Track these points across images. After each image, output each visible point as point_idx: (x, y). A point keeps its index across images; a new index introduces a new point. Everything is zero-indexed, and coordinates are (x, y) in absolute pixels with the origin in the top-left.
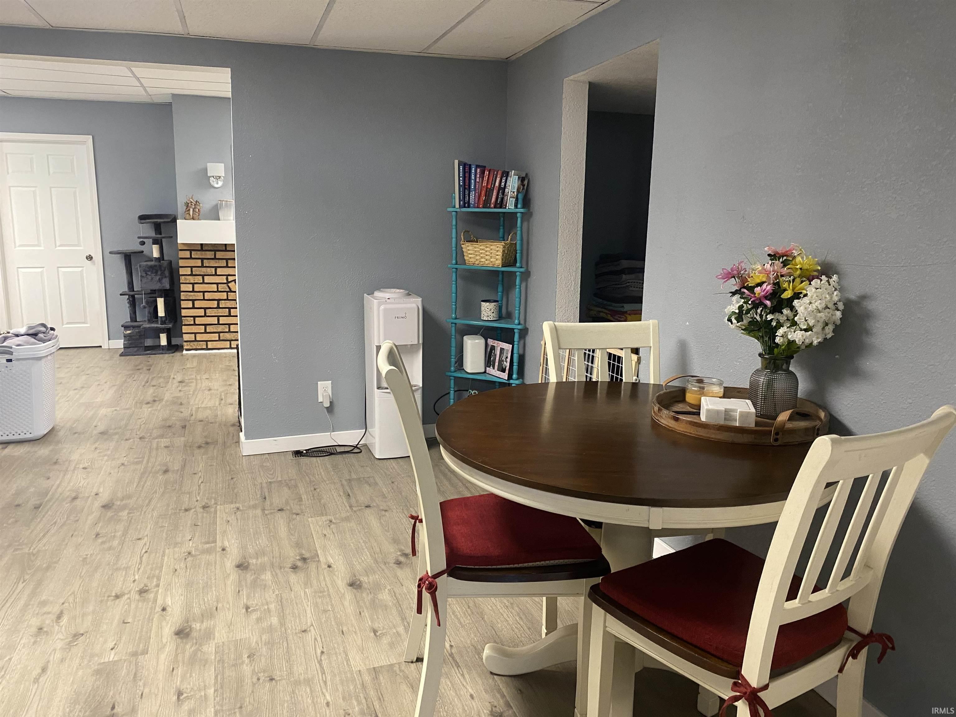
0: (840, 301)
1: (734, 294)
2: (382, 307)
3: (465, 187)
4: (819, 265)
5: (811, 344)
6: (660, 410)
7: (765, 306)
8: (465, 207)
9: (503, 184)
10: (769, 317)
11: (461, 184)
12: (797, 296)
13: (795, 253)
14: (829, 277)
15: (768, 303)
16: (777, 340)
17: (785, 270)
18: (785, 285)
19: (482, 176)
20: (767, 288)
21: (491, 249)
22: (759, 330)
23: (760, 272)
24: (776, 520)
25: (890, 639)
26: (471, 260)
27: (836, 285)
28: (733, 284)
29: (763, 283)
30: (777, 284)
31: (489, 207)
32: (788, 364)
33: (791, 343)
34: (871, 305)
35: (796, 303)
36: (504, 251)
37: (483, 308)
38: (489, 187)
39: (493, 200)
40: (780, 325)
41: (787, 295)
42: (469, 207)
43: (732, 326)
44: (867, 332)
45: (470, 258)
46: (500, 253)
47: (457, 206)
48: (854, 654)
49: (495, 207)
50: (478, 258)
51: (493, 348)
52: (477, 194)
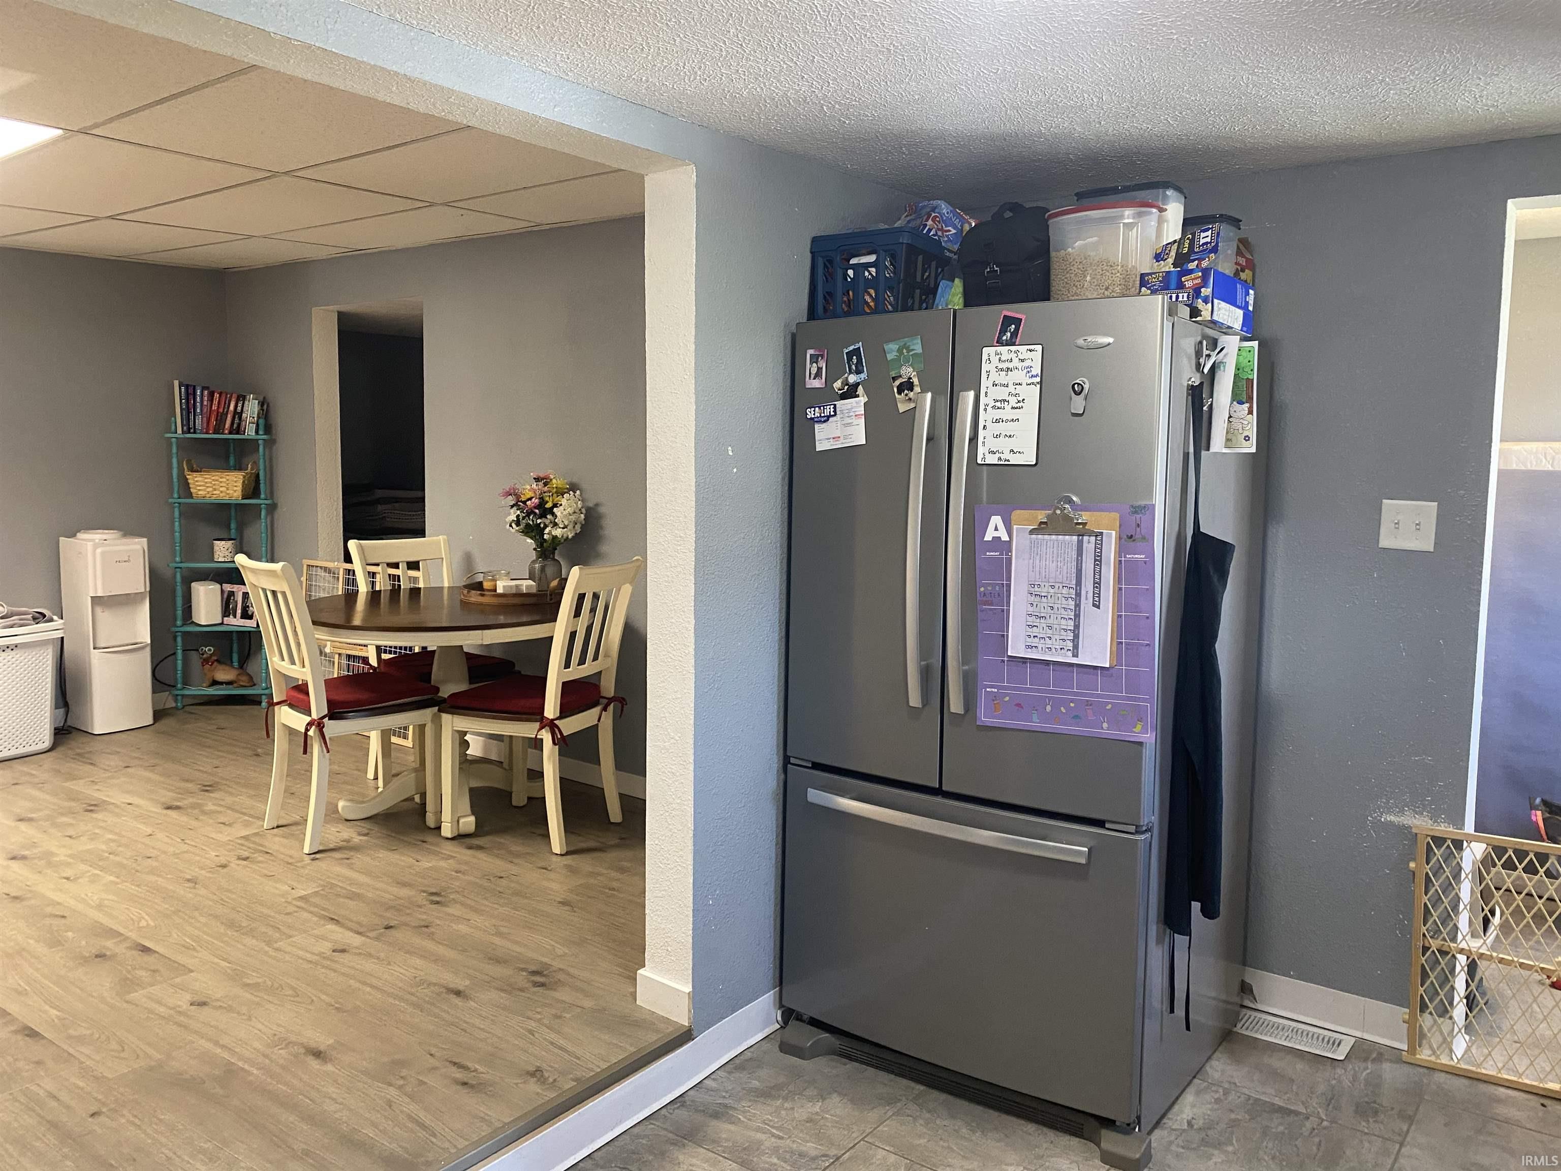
0: (582, 507)
1: (512, 507)
2: (99, 551)
3: (188, 410)
4: (567, 484)
5: (567, 537)
6: (468, 592)
7: (535, 513)
8: (189, 433)
9: (239, 408)
10: (539, 521)
11: (184, 407)
12: (555, 505)
13: (552, 477)
14: (575, 492)
15: (537, 511)
16: (546, 537)
17: (546, 489)
18: (547, 499)
19: (211, 399)
20: (536, 501)
21: (228, 480)
22: (532, 531)
23: (529, 490)
24: (551, 635)
25: (623, 699)
26: (200, 493)
27: (580, 497)
28: (511, 500)
29: (532, 498)
30: (541, 499)
31: (223, 433)
32: (554, 554)
33: (555, 538)
34: (602, 510)
35: (555, 510)
36: (244, 482)
37: (216, 548)
38: (221, 410)
39: (228, 425)
40: (546, 526)
41: (549, 505)
42: (195, 432)
43: (513, 531)
44: (601, 528)
45: (199, 490)
46: (240, 484)
47: (179, 431)
48: (605, 709)
49: (230, 433)
50: (209, 489)
51: (231, 594)
52: (205, 419)
